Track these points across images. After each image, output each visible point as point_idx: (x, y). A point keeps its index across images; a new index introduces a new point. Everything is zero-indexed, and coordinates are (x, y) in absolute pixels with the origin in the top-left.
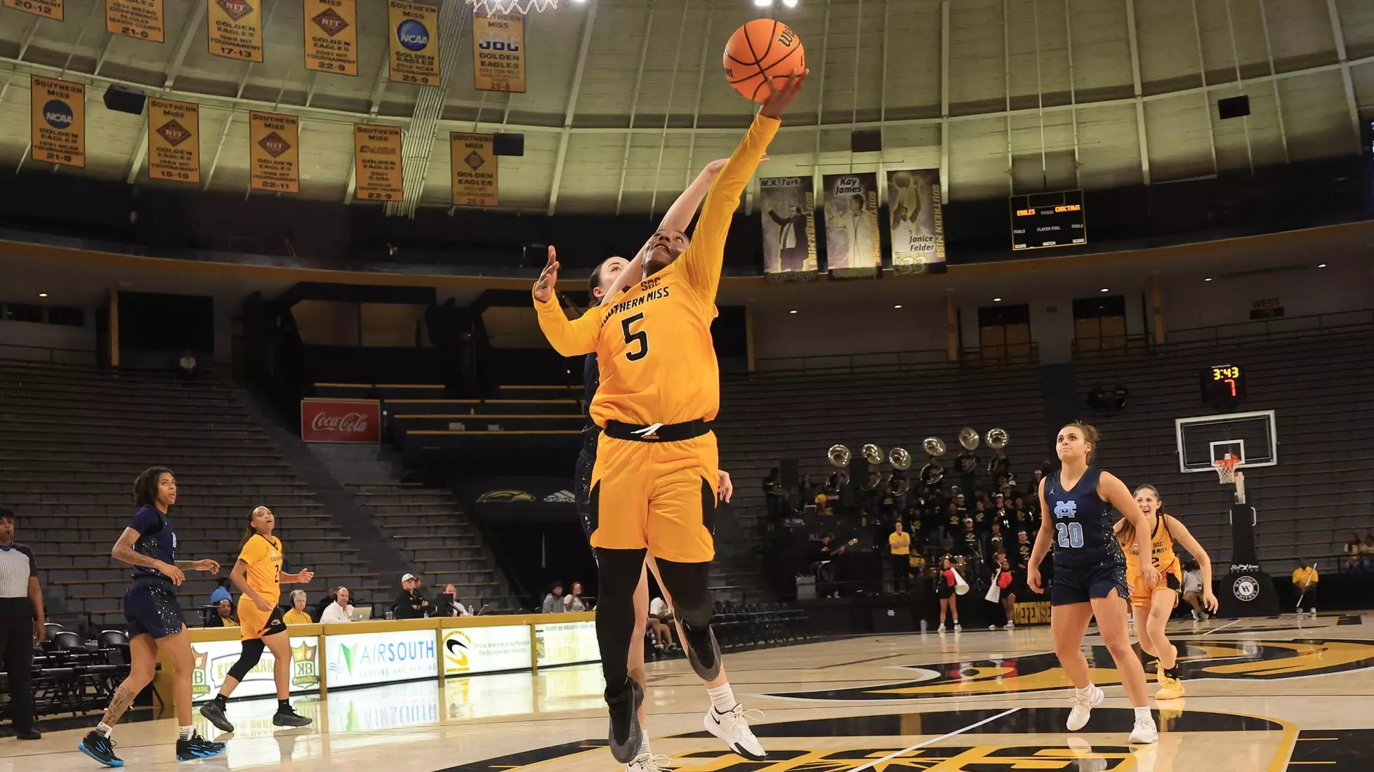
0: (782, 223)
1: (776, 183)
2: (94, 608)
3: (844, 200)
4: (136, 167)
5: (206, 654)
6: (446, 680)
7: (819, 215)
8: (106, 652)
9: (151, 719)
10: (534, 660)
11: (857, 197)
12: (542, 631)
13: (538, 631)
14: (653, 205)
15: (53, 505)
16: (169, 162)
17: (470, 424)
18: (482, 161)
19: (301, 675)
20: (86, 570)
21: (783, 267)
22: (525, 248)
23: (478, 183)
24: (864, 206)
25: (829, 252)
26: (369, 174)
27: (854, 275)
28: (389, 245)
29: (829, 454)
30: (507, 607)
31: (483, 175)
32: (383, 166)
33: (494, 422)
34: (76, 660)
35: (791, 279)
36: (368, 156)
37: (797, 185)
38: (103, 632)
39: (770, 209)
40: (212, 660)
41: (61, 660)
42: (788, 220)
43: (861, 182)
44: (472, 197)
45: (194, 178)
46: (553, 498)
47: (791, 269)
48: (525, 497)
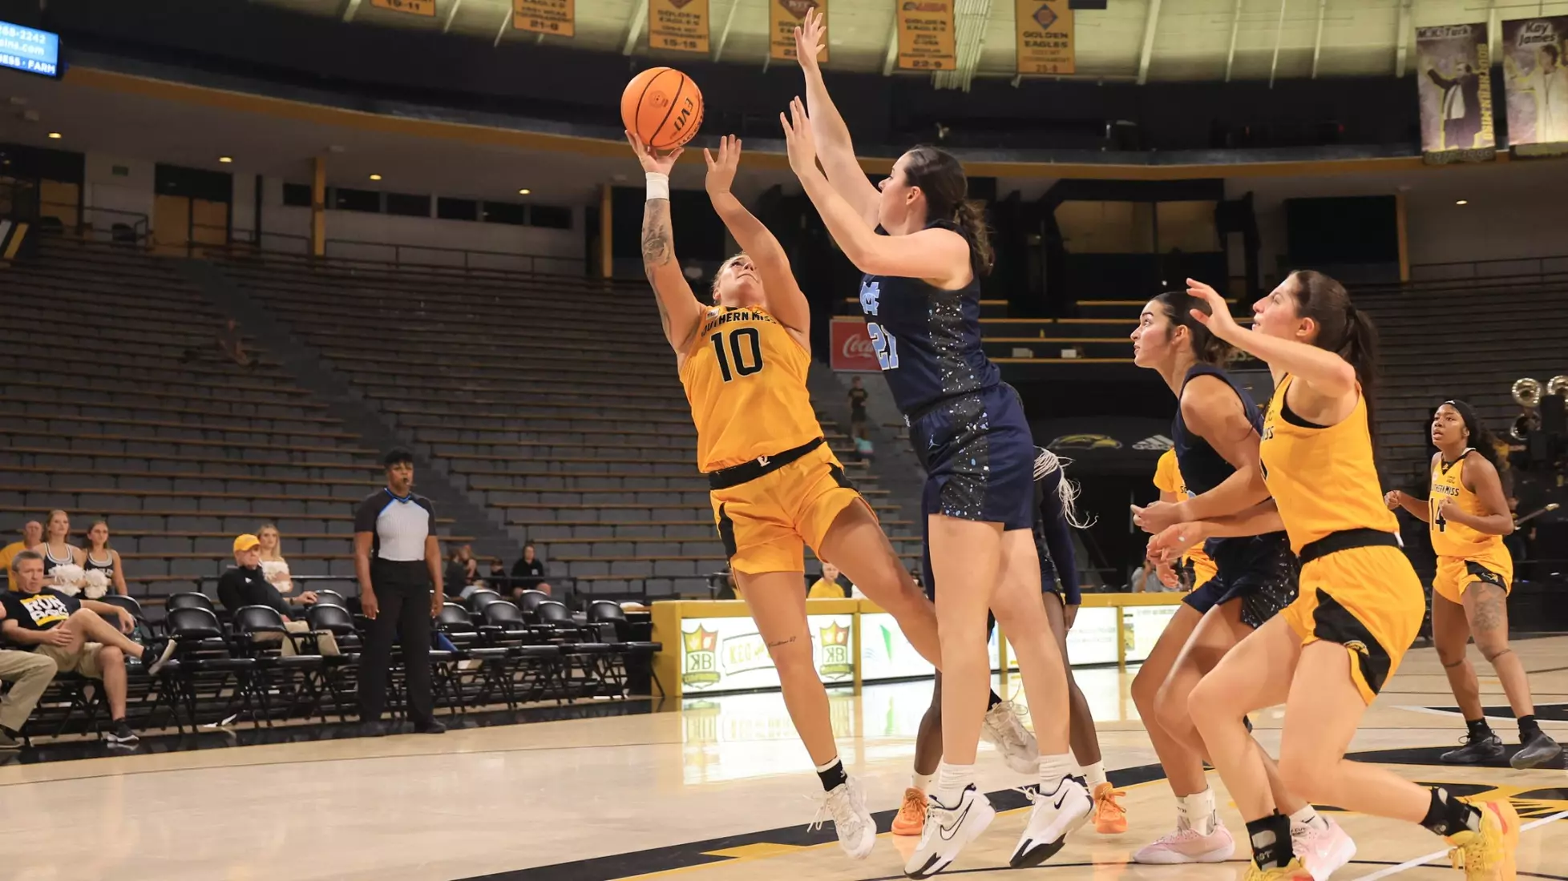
0: (1446, 85)
1: (1438, 33)
2: (581, 572)
3: (1530, 52)
4: (634, 36)
5: (714, 634)
6: (1010, 675)
7: (1497, 74)
8: (598, 627)
9: (649, 711)
10: (1121, 654)
11: (1549, 50)
12: (1131, 616)
13: (1126, 616)
14: (1274, 67)
15: (533, 446)
16: (673, 29)
17: (1039, 350)
18: (1054, 17)
19: (830, 663)
20: (572, 526)
21: (1447, 143)
22: (1108, 127)
23: (1048, 45)
24: (1559, 60)
25: (1510, 122)
26: (914, 38)
27: (1545, 152)
28: (939, 125)
29: (1514, 388)
30: (1084, 584)
31: (1055, 35)
32: (931, 26)
33: (1068, 346)
34: (561, 635)
35: (1459, 160)
36: (913, 14)
37: (1466, 35)
38: (595, 602)
39: (1430, 68)
40: (725, 640)
41: (545, 636)
42: (1455, 82)
43: (1555, 29)
44: (1042, 63)
45: (702, 47)
46: (1144, 445)
47: (1458, 144)
48: (1110, 442)
